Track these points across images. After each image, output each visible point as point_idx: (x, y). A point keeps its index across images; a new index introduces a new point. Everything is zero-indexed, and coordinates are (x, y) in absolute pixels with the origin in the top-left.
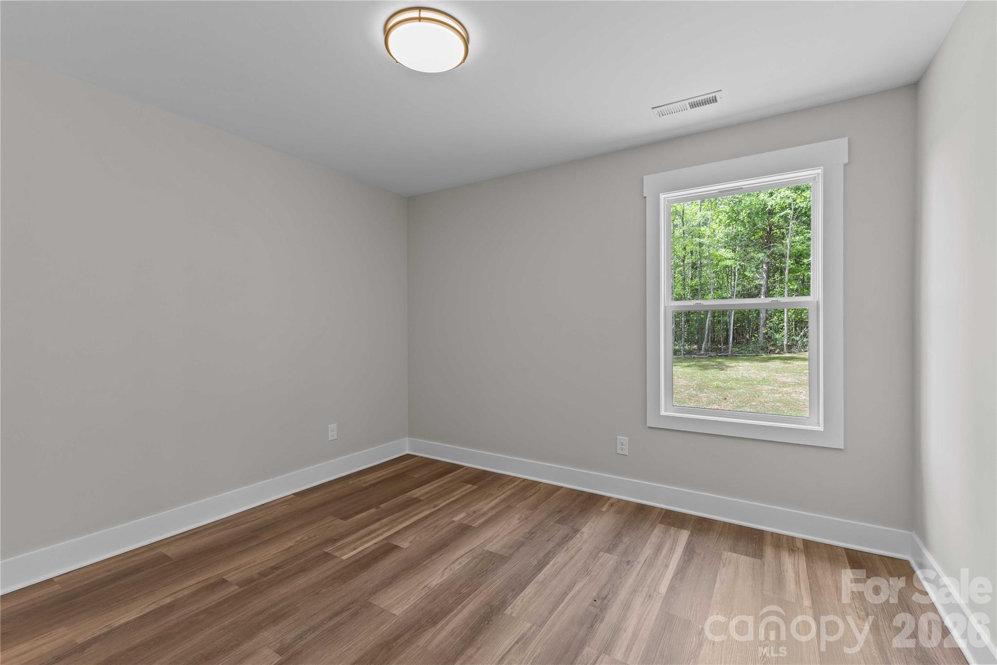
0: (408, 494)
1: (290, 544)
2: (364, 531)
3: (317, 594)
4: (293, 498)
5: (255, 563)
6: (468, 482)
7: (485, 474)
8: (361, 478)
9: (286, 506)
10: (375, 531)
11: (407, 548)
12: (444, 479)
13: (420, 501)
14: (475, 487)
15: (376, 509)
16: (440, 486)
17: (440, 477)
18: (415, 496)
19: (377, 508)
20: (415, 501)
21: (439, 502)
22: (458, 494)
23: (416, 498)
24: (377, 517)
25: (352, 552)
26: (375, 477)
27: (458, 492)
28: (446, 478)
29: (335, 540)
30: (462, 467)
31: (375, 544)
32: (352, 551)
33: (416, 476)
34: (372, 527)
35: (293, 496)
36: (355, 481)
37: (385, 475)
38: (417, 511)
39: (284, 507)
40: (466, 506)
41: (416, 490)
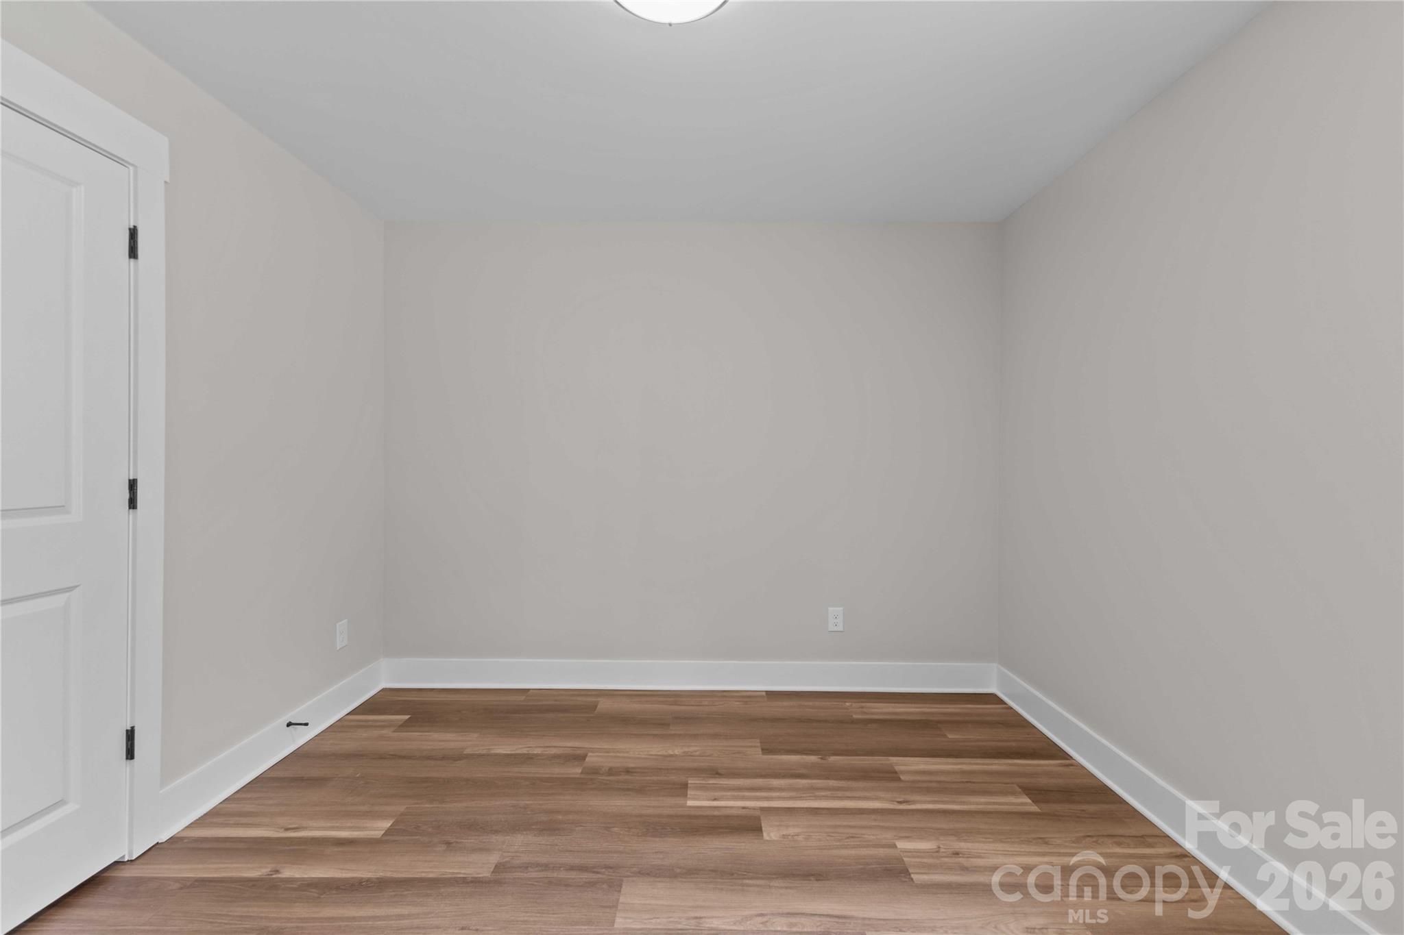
0: (894, 759)
1: (677, 751)
2: (760, 782)
3: (607, 828)
4: (762, 697)
5: (626, 755)
6: (1028, 790)
7: (1103, 793)
8: (863, 704)
9: (741, 703)
10: (771, 789)
11: (767, 841)
12: (992, 764)
13: (899, 780)
14: (1034, 808)
15: (820, 760)
16: (963, 772)
17: (994, 757)
18: (897, 768)
19: (821, 758)
20: (891, 776)
21: (918, 798)
22: (977, 804)
23: (896, 773)
24: (803, 771)
25: (708, 802)
26: (891, 710)
27: (983, 799)
28: (999, 764)
29: (717, 773)
30: (1066, 756)
31: (744, 808)
32: (708, 800)
33: (950, 736)
34: (775, 782)
35: (764, 693)
36: (854, 705)
37: (911, 713)
38: (867, 794)
39: (738, 703)
40: (956, 834)
41: (912, 759)
